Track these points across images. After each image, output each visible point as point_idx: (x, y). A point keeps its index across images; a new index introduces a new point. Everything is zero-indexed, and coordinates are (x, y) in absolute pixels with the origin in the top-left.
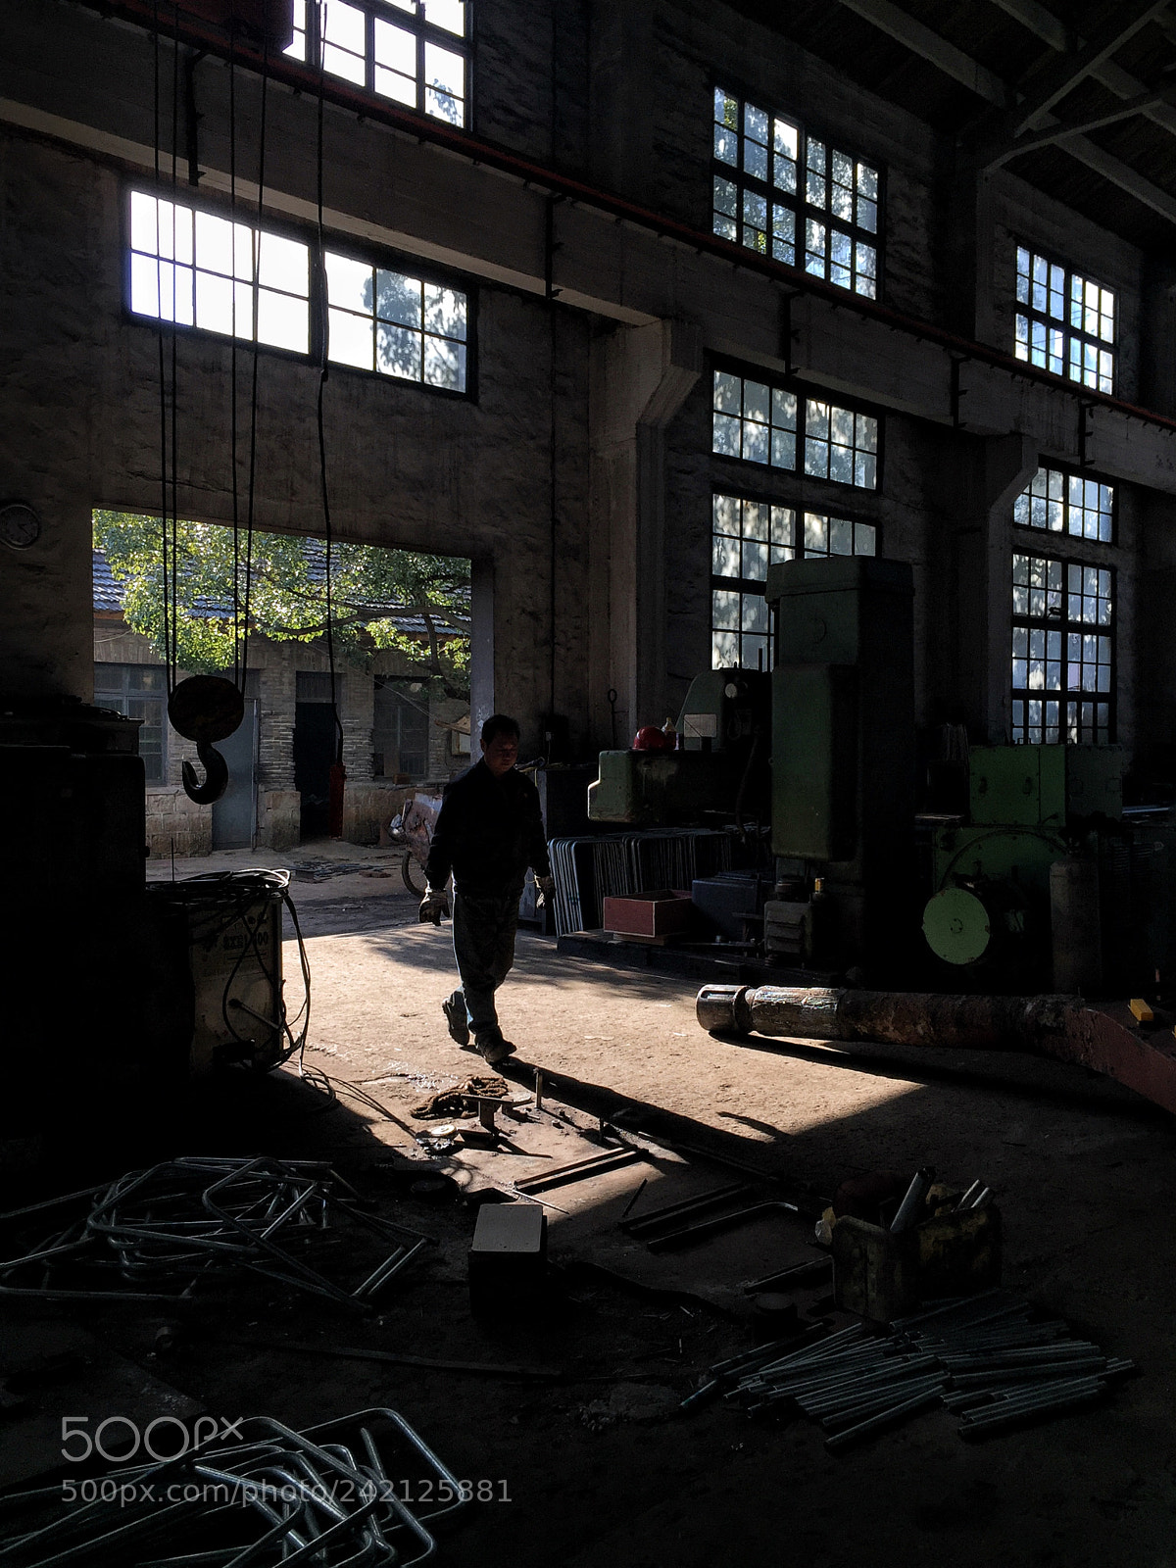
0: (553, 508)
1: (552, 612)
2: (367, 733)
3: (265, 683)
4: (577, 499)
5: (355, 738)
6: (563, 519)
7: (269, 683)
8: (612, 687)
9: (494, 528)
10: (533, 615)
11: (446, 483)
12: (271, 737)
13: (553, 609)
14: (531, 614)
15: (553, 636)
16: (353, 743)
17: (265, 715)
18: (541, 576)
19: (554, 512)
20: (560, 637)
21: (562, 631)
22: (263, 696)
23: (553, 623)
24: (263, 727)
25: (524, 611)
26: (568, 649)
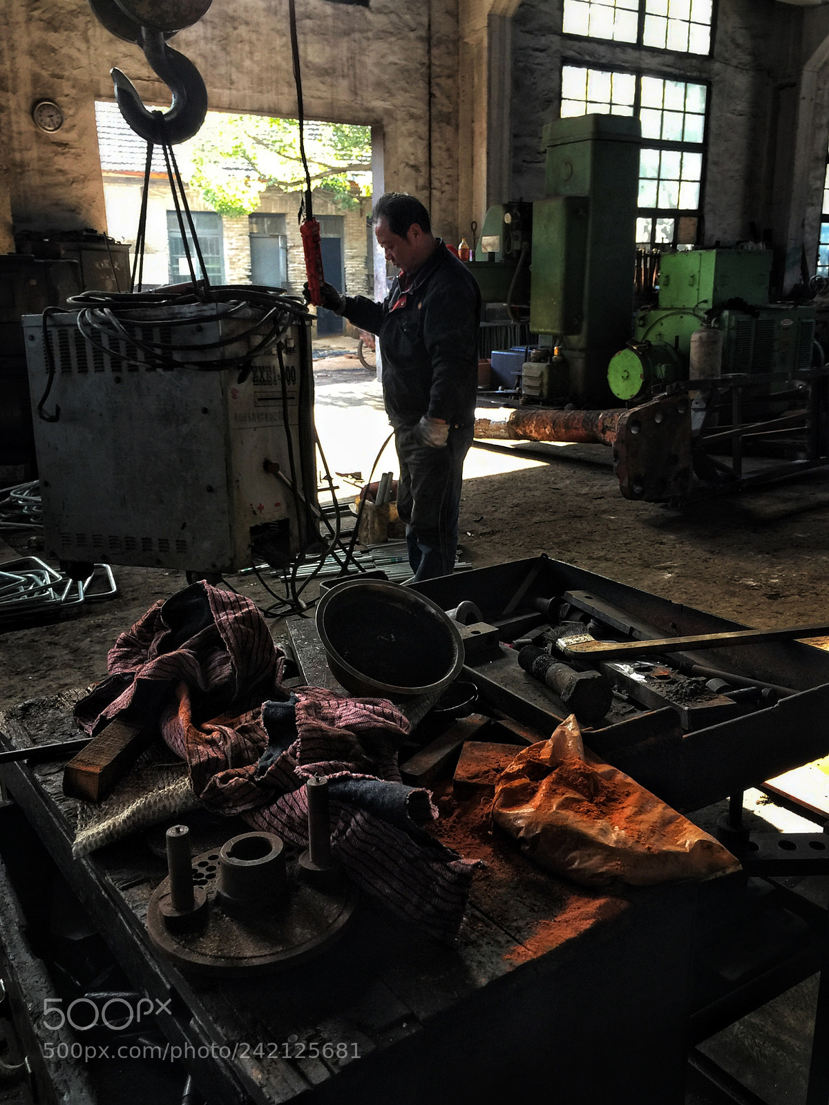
0: (430, 83)
1: (430, 164)
2: (363, 260)
3: (289, 223)
4: (449, 77)
5: (354, 263)
6: (437, 92)
7: (291, 224)
8: (474, 220)
9: (383, 102)
10: (415, 168)
11: (346, 70)
12: (294, 262)
13: (430, 162)
14: (413, 167)
15: (430, 183)
16: (352, 267)
17: (291, 247)
18: (420, 138)
19: (430, 87)
20: (436, 184)
21: (437, 179)
22: (288, 233)
23: (430, 172)
24: (289, 256)
25: (407, 164)
26: (442, 192)
